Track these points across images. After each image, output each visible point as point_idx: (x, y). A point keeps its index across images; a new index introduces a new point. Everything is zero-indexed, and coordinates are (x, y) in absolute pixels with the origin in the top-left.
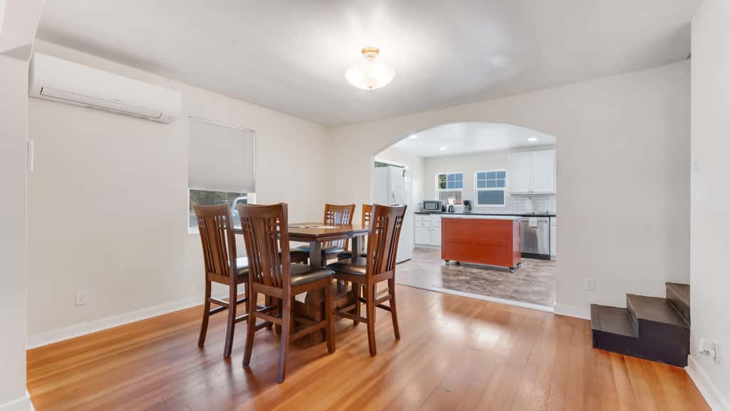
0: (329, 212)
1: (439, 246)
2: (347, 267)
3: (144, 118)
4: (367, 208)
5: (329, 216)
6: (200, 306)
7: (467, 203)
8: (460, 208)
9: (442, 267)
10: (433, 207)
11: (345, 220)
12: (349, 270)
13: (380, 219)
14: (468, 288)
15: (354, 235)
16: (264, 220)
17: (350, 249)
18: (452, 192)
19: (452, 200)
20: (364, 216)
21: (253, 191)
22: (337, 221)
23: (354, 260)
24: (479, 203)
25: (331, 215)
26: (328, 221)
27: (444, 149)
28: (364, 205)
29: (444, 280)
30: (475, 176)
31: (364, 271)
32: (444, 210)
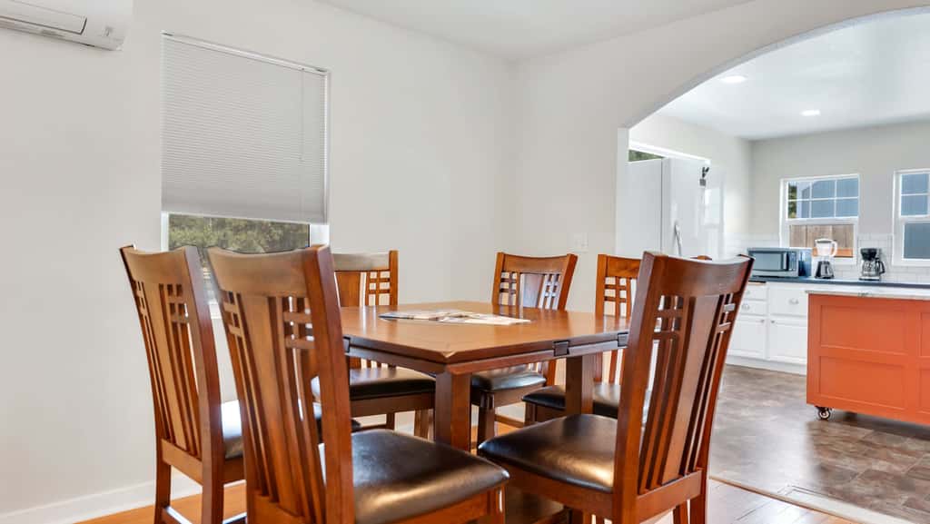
0: (506, 275)
1: (800, 366)
2: (549, 456)
3: (50, 34)
4: (612, 266)
5: (506, 285)
6: (194, 496)
7: (870, 255)
8: (850, 268)
9: (810, 425)
10: (775, 263)
11: (549, 299)
12: (553, 466)
13: (667, 305)
14: (909, 504)
15: (575, 351)
16: (271, 300)
17: (560, 380)
18: (823, 227)
19: (827, 247)
20: (602, 286)
21: (322, 218)
22: (527, 301)
23: (573, 428)
24: (907, 255)
25: (511, 281)
26: (505, 299)
27: (810, 113)
28: (601, 257)
29: (824, 470)
30: (897, 184)
31: (604, 474)
32: (803, 272)
